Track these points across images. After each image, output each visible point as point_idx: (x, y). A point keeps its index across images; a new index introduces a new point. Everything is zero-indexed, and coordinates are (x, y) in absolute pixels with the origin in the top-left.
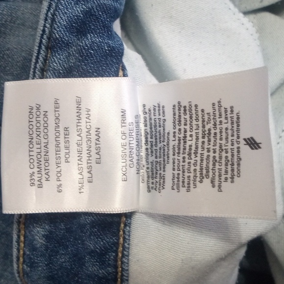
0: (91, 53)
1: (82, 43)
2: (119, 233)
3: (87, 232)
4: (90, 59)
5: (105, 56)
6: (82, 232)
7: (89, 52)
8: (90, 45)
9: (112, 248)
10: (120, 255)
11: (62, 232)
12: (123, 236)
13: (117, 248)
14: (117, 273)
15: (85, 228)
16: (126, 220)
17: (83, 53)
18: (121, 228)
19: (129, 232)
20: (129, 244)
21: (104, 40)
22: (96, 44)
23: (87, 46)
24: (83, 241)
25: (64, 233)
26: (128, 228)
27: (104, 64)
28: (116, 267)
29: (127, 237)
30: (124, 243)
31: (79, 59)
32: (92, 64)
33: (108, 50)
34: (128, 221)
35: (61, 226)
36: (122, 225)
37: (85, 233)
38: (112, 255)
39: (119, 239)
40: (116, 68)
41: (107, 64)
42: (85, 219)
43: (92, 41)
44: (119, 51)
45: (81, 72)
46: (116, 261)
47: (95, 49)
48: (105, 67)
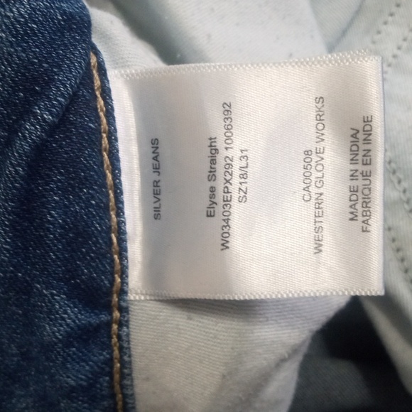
0: (32, 29)
1: (12, 12)
2: (110, 341)
3: (57, 359)
4: (32, 39)
5: (59, 30)
6: (48, 359)
7: (29, 27)
8: (29, 14)
9: (103, 369)
10: (117, 377)
11: (15, 359)
12: (118, 345)
13: (112, 367)
14: (116, 404)
15: (52, 352)
16: (121, 316)
17: (17, 31)
18: (113, 332)
19: (128, 335)
20: (130, 356)
21: (54, 3)
22: (40, 11)
23: (24, 17)
24: (52, 376)
25: (18, 361)
26: (125, 329)
27: (59, 46)
28: (113, 396)
29: (125, 345)
30: (121, 357)
31: (10, 42)
32: (37, 47)
33: (64, 20)
34: (124, 317)
35: (12, 350)
36: (115, 327)
37: (53, 361)
38: (104, 381)
39: (113, 351)
40: (83, 49)
41: (65, 45)
42: (53, 333)
43: (31, 8)
44: (82, 20)
45: (16, 64)
46: (112, 387)
47: (39, 20)
48: (62, 50)
